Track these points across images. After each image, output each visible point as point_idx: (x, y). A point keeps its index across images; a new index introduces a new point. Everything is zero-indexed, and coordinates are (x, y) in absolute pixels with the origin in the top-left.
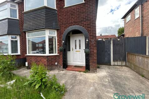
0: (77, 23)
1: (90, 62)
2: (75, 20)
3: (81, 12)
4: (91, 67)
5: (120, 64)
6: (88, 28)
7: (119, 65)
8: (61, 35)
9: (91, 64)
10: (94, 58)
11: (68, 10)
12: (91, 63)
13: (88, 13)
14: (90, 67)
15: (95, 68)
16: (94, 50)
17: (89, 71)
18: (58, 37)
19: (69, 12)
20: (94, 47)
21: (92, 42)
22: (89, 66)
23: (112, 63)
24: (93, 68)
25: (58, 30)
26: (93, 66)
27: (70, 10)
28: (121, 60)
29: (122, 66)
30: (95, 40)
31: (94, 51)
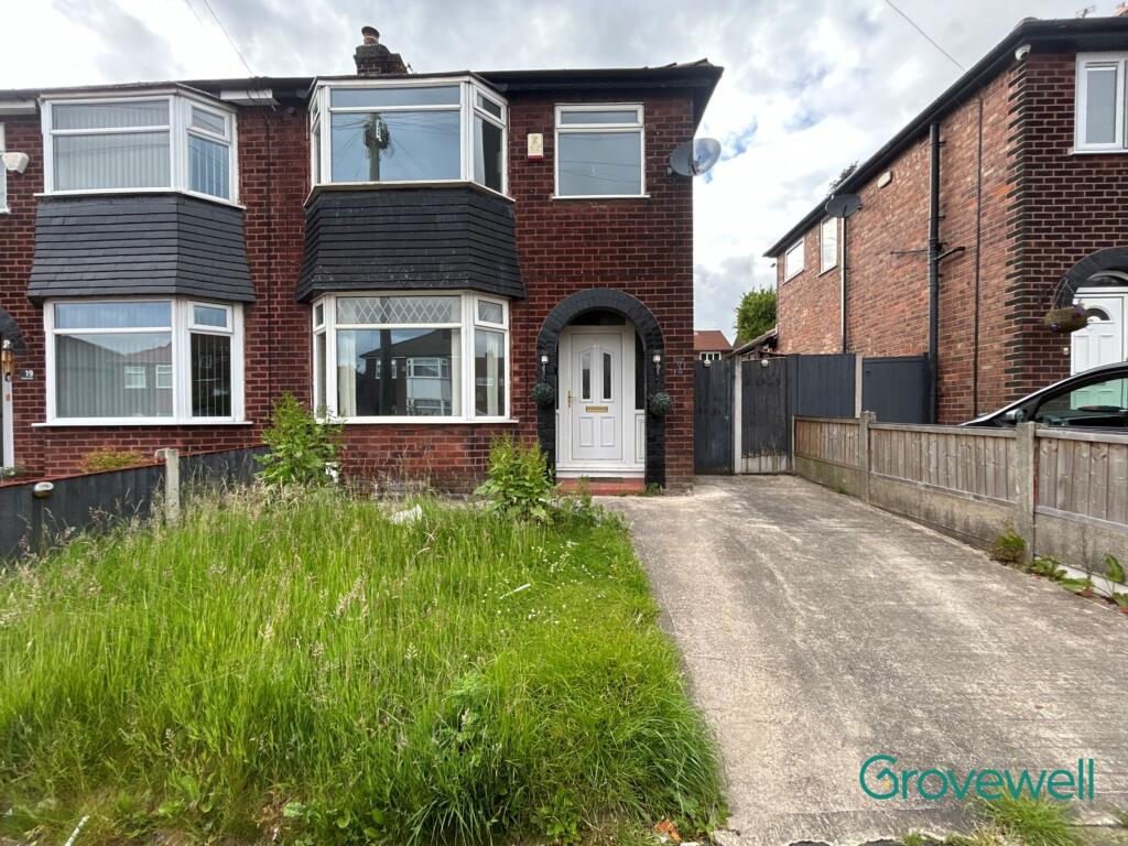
0: (613, 279)
1: (667, 449)
2: (602, 265)
3: (633, 237)
4: (673, 473)
5: (770, 469)
6: (659, 305)
7: (764, 470)
8: (534, 327)
9: (672, 460)
10: (682, 432)
11: (572, 214)
12: (670, 453)
13: (663, 243)
14: (667, 470)
15: (684, 476)
16: (683, 399)
17: (664, 487)
18: (513, 334)
19: (573, 224)
20: (685, 386)
21: (676, 366)
22: (664, 466)
23: (739, 463)
24: (680, 473)
25: (514, 301)
26: (677, 466)
27: (584, 217)
28: (771, 449)
29: (775, 474)
30: (686, 359)
31: (682, 406)
